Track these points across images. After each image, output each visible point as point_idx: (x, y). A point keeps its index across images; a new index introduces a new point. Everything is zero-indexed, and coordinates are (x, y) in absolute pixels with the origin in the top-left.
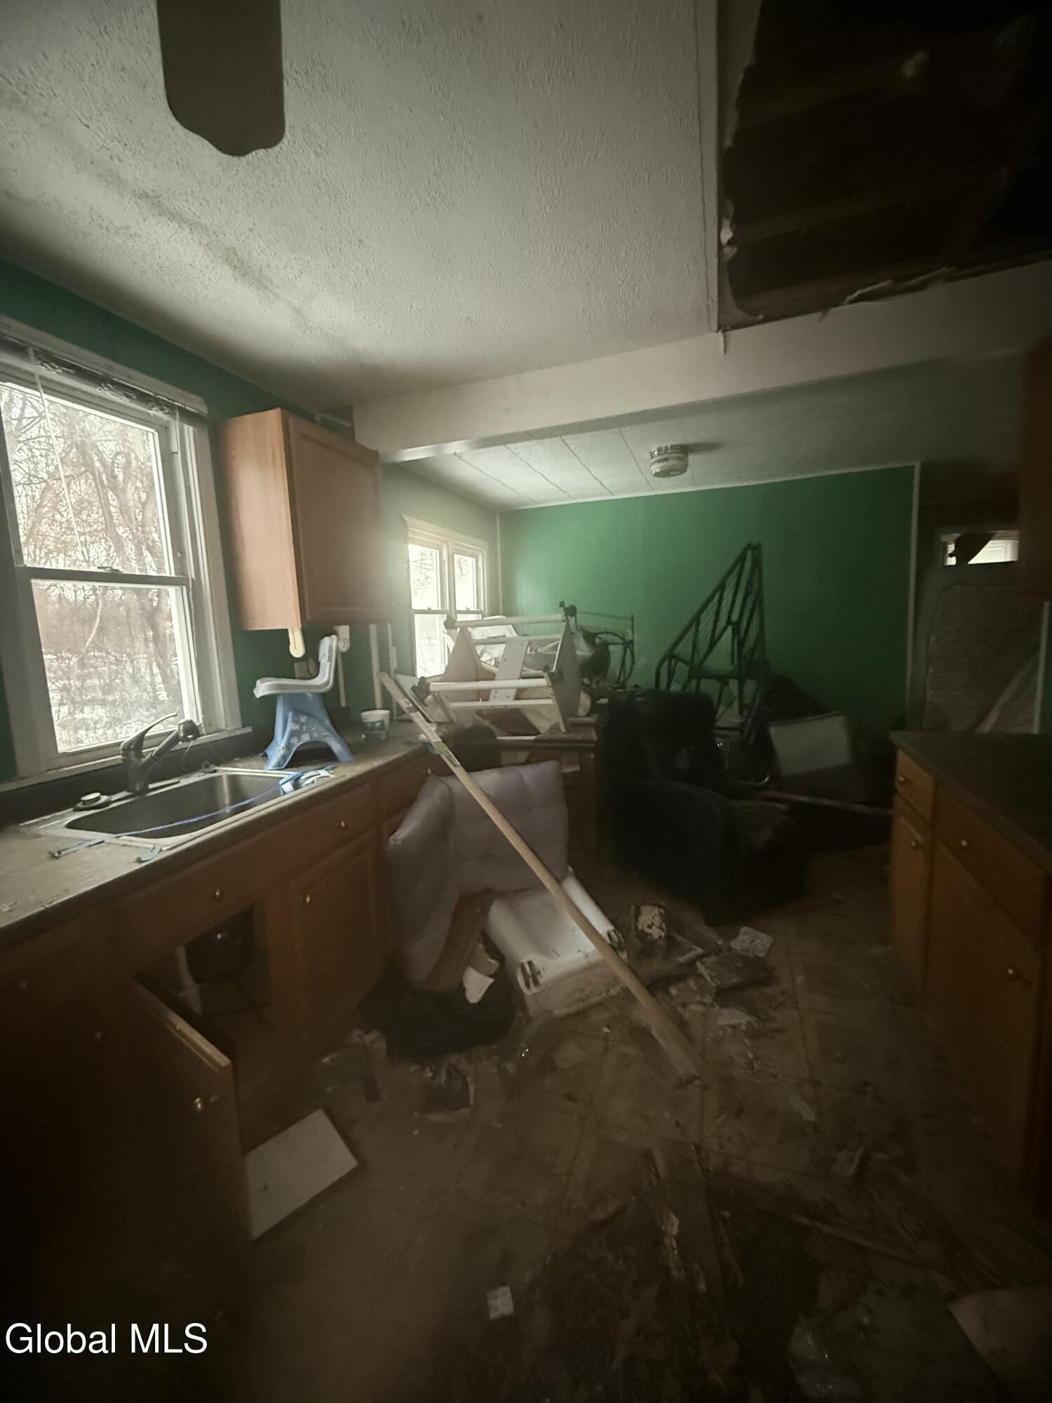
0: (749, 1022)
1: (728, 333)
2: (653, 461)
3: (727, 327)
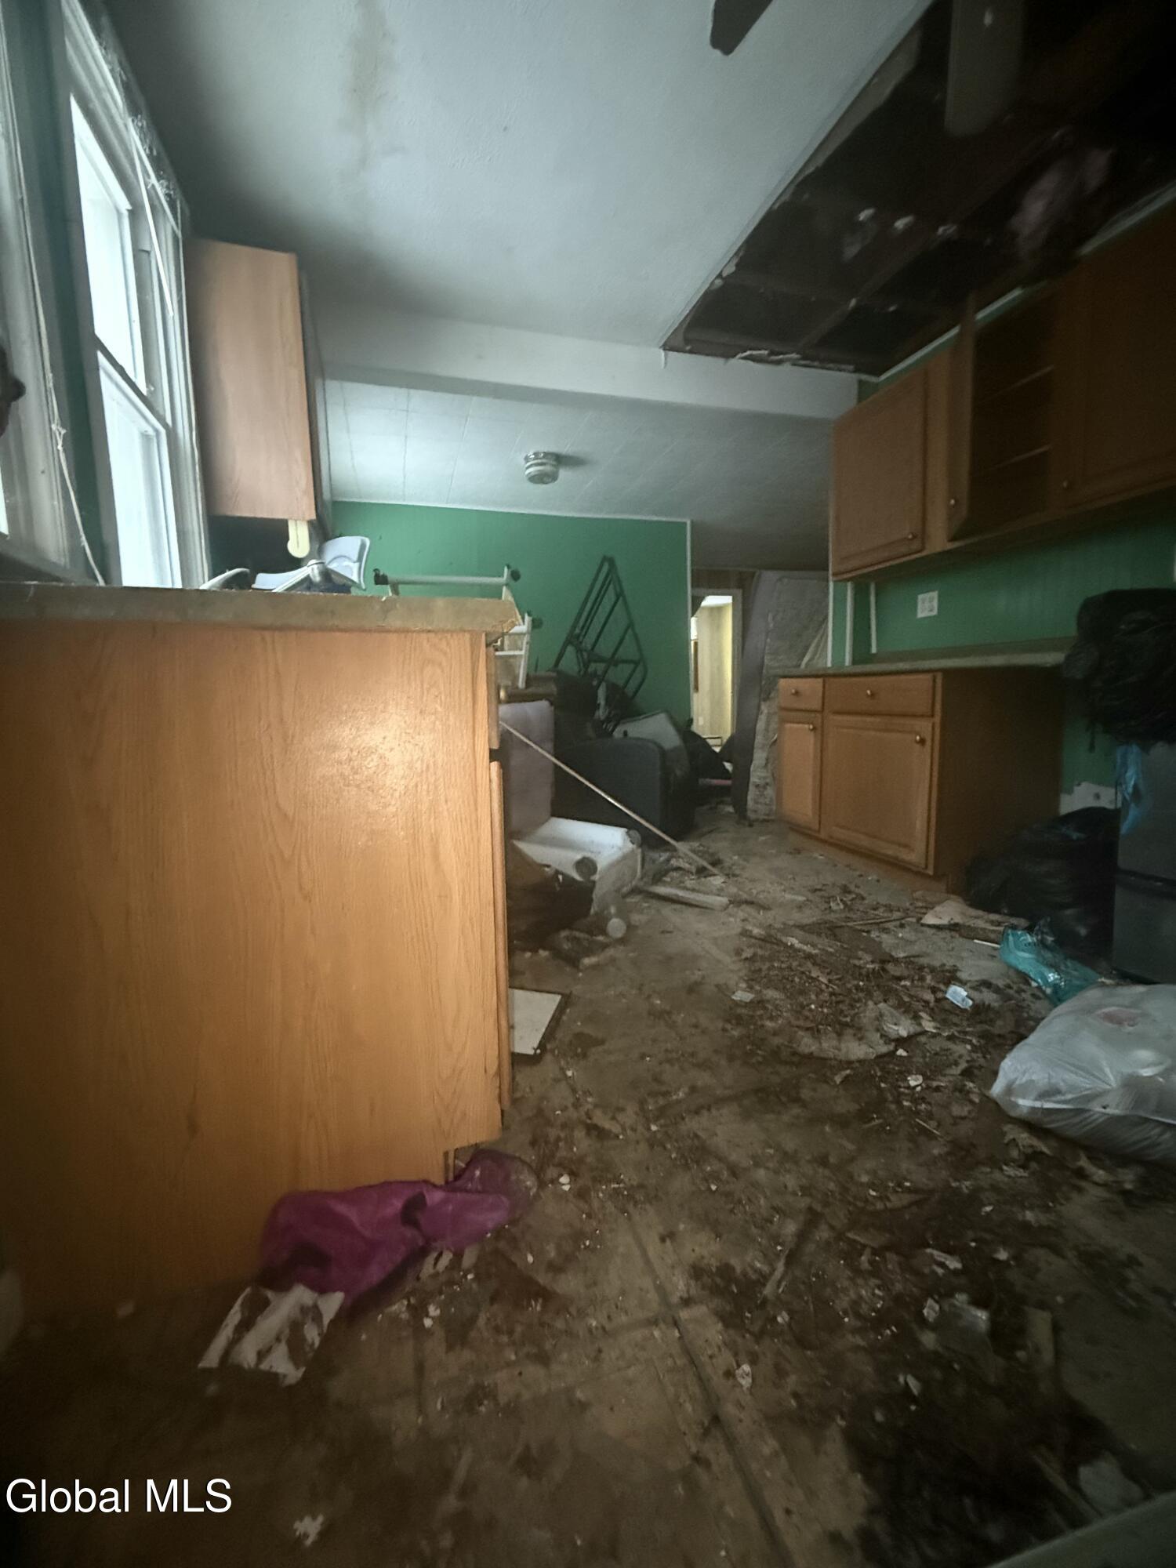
1: (667, 352)
2: (529, 464)
3: (668, 347)
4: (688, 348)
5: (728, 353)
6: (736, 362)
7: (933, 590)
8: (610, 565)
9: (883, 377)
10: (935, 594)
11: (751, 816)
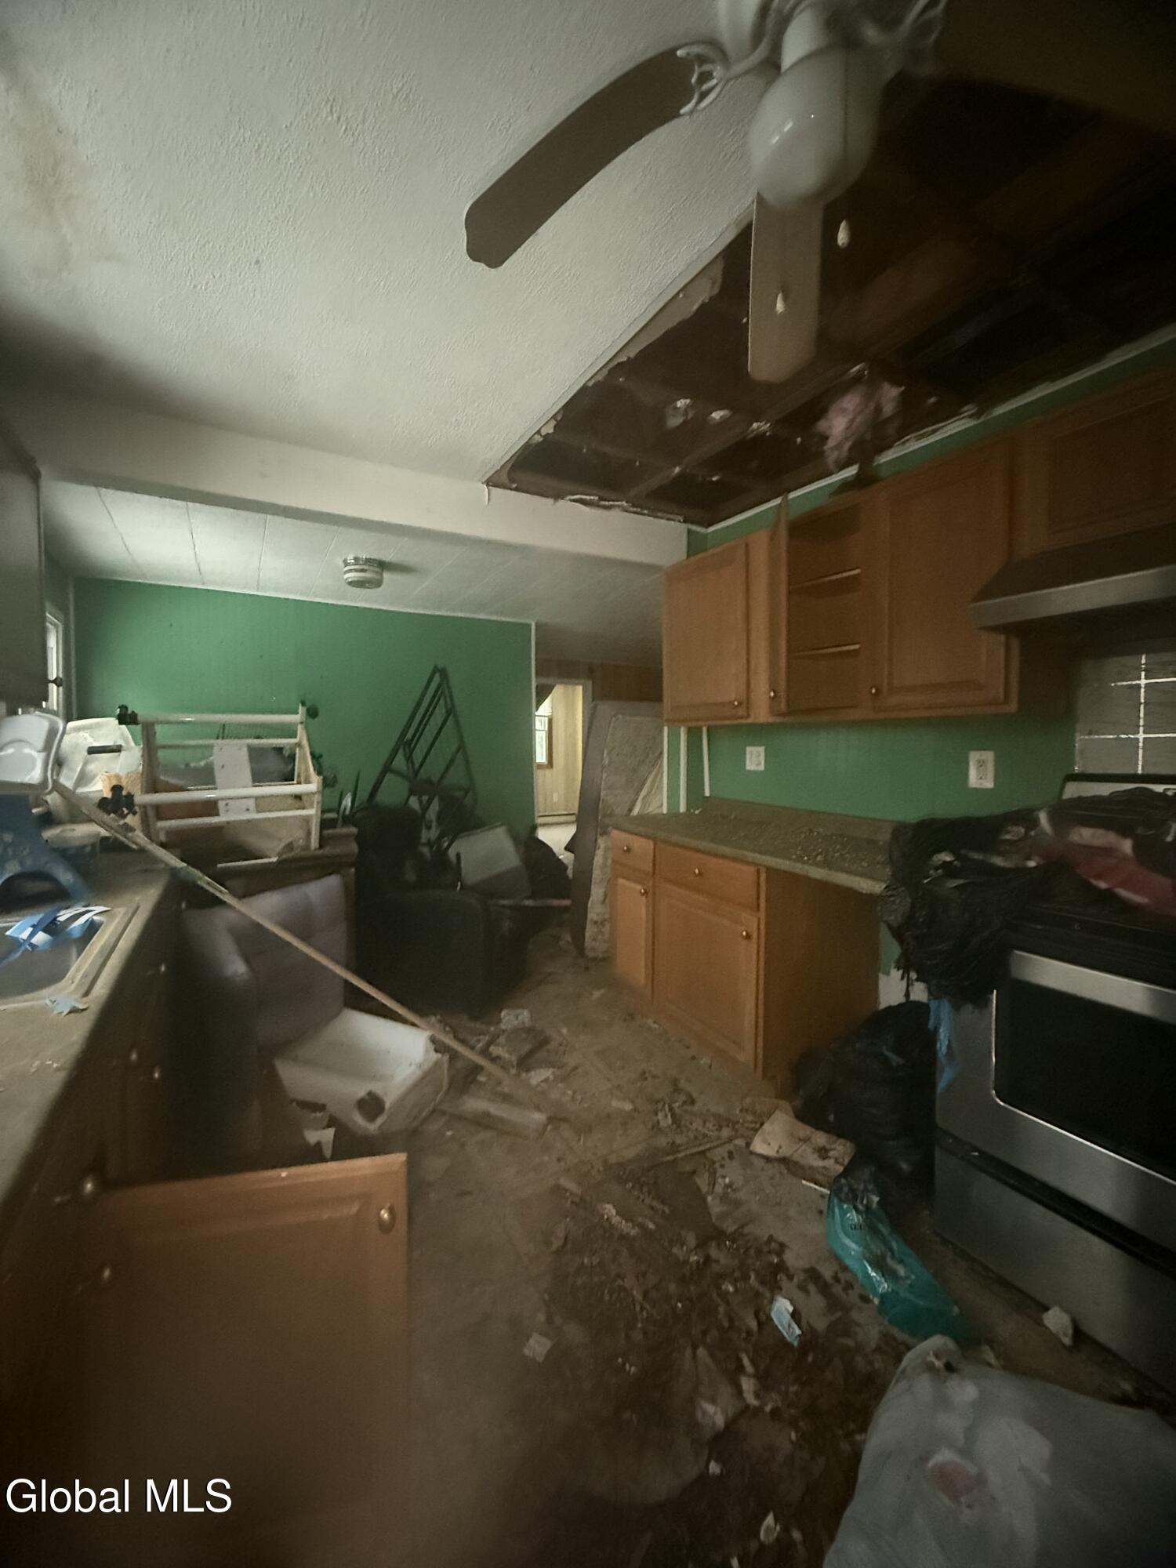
0: (553, 1073)
1: (490, 488)
2: (347, 568)
3: (492, 483)
4: (514, 486)
5: (558, 496)
6: (566, 505)
7: (760, 745)
8: (441, 675)
9: (711, 529)
10: (762, 749)
11: (590, 954)
